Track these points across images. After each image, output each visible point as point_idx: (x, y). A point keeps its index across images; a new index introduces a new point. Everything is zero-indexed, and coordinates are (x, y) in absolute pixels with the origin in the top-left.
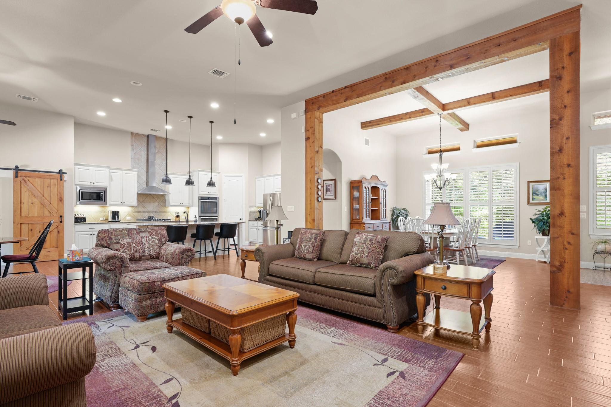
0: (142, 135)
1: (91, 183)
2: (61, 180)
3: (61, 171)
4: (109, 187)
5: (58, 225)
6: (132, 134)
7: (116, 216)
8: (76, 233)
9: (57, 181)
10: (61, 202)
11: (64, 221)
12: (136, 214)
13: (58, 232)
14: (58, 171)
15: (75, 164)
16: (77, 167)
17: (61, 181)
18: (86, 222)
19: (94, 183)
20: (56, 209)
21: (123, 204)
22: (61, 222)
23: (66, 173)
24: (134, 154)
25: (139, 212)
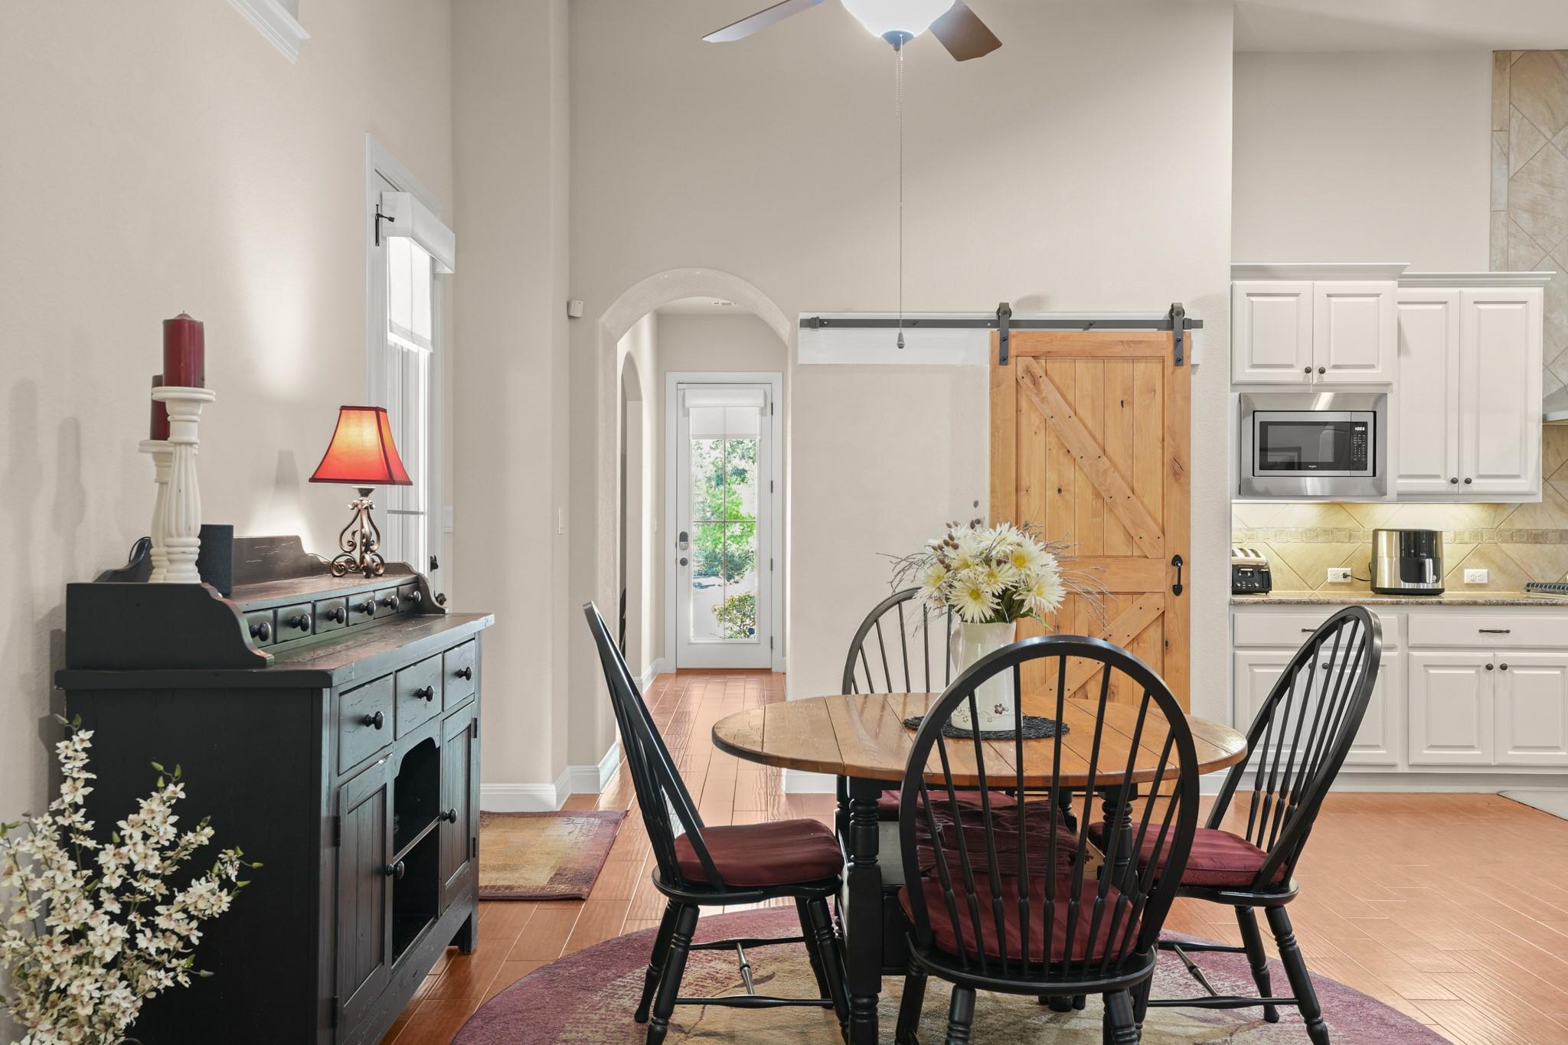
0: (1559, 56)
1: (1308, 371)
2: (1179, 361)
3: (1176, 312)
4: (1395, 386)
5: (1162, 605)
6: (1505, 59)
7: (1429, 563)
8: (1239, 652)
9: (1160, 366)
10: (1177, 480)
11: (1189, 584)
12: (1514, 550)
13: (1166, 644)
14: (1162, 313)
15: (1238, 272)
16: (1243, 285)
17: (1180, 371)
18: (1274, 594)
19: (1322, 371)
20: (1155, 520)
21: (1458, 489)
22: (1178, 590)
23: (1198, 324)
24: (1510, 180)
25: (1537, 537)
